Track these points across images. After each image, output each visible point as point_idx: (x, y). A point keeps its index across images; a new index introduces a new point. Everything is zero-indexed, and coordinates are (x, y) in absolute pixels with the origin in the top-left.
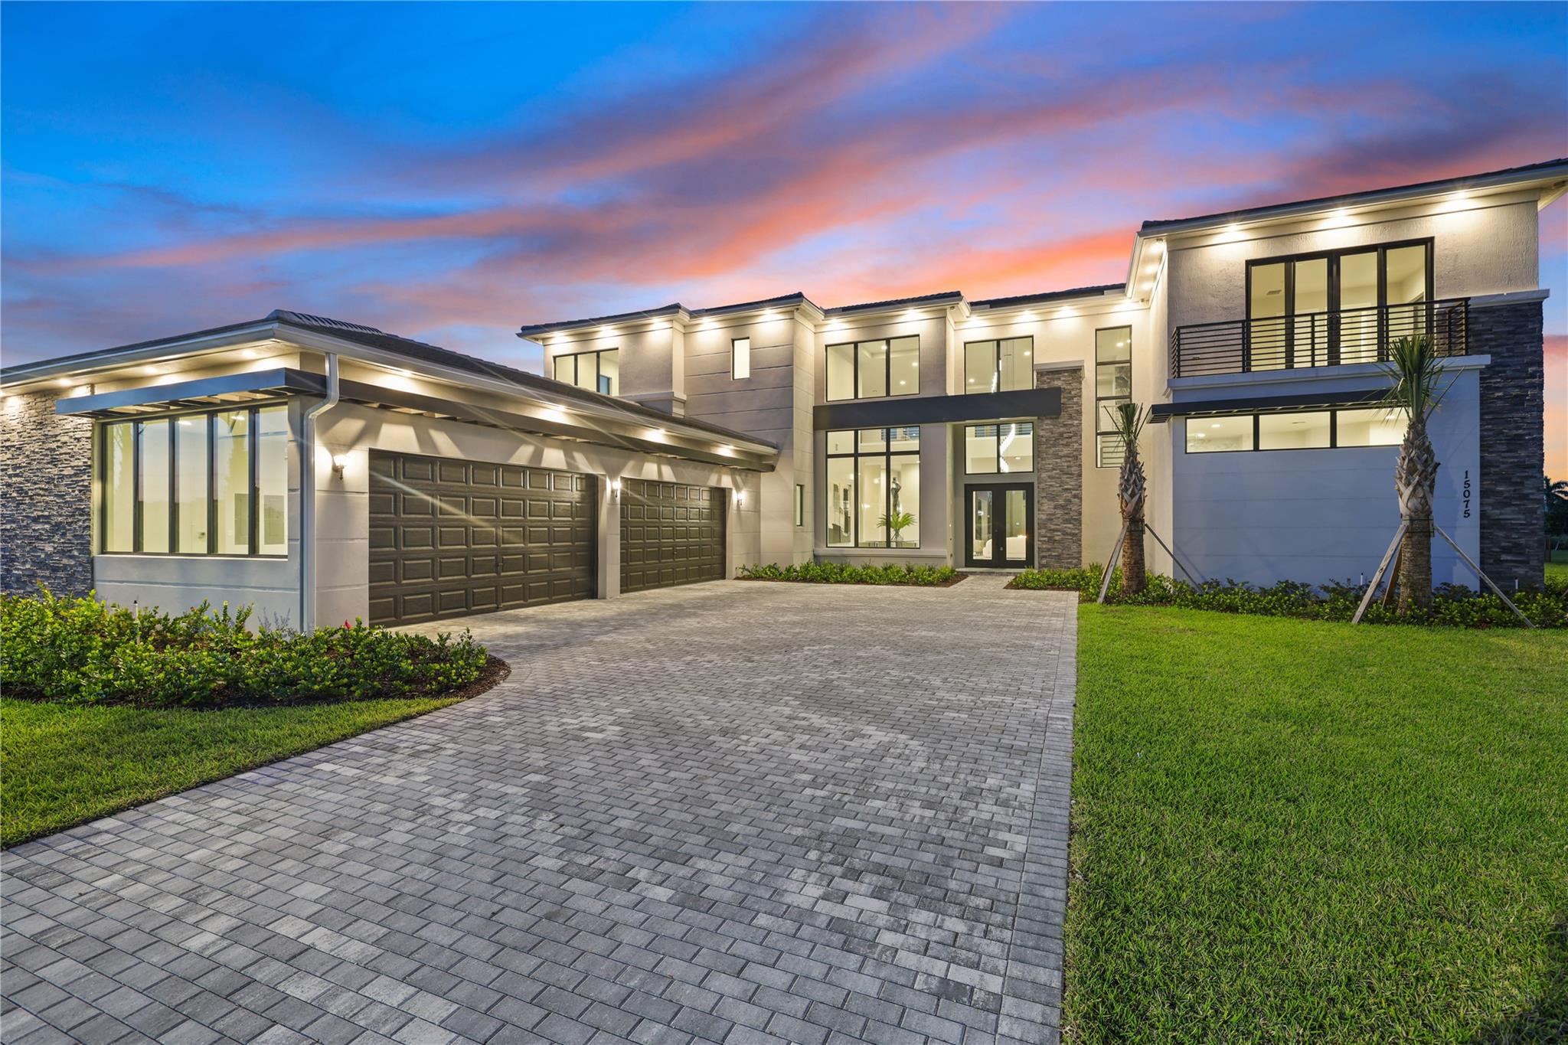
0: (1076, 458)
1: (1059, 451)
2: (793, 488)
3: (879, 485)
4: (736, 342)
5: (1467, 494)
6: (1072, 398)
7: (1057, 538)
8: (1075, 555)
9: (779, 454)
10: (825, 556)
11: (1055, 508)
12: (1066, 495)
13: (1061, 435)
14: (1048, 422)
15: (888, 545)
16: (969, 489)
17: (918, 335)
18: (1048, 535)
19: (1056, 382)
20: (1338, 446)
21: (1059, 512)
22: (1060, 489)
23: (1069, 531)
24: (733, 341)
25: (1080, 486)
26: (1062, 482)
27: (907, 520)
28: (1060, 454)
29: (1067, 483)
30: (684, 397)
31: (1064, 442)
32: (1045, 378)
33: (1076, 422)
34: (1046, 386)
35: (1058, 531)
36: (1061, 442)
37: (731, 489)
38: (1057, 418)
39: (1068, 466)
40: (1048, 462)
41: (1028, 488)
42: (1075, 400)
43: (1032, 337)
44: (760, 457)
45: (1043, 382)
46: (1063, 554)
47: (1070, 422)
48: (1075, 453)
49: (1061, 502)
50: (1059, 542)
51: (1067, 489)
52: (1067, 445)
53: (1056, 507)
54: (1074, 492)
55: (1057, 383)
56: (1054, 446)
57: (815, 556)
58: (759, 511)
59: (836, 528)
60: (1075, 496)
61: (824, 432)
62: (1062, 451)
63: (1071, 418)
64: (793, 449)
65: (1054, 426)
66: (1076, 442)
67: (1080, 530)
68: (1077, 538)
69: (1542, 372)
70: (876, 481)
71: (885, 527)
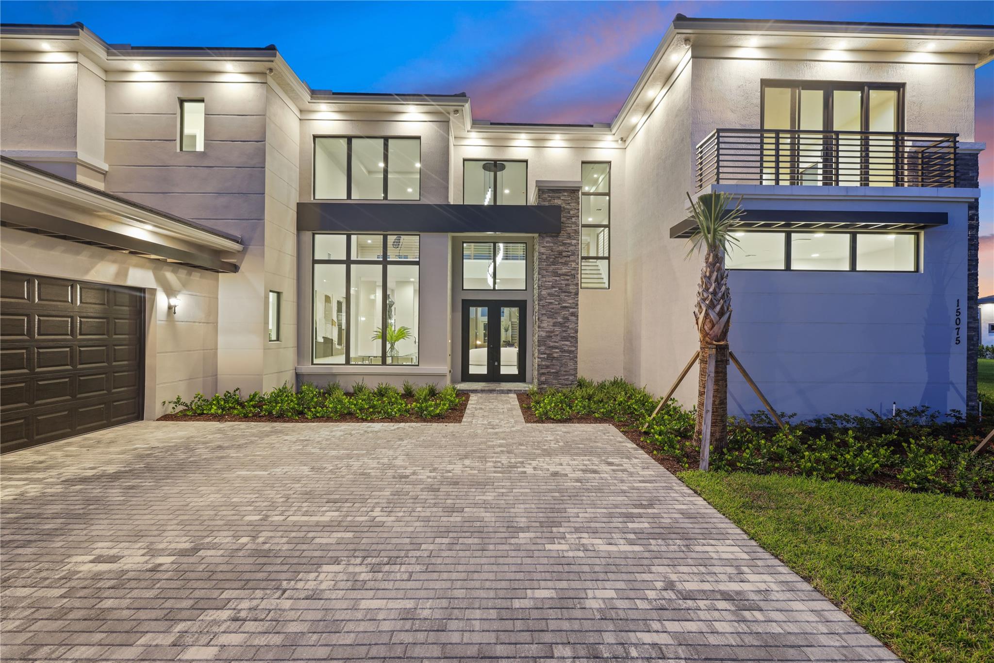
0: (574, 276)
1: (558, 269)
2: (263, 294)
3: (374, 301)
4: (187, 105)
5: (958, 322)
6: (571, 217)
7: (555, 355)
8: (572, 372)
9: (244, 252)
10: (310, 375)
11: (553, 326)
12: (565, 313)
13: (560, 253)
14: (548, 239)
15: (384, 363)
16: (467, 305)
17: (419, 138)
18: (548, 352)
19: (556, 201)
20: (857, 269)
21: (557, 329)
22: (559, 306)
23: (567, 348)
24: (182, 102)
25: (577, 305)
26: (561, 300)
27: (403, 333)
28: (560, 272)
29: (565, 301)
30: (105, 167)
31: (563, 260)
32: (546, 196)
33: (574, 242)
34: (546, 204)
35: (556, 348)
36: (560, 261)
37: (155, 290)
38: (557, 236)
39: (566, 285)
40: (548, 279)
41: (522, 306)
42: (574, 220)
43: (526, 161)
44: (218, 253)
45: (544, 200)
46: (561, 371)
47: (568, 241)
48: (573, 272)
49: (560, 320)
50: (557, 359)
51: (565, 307)
52: (566, 264)
53: (555, 325)
54: (571, 310)
55: (558, 202)
56: (554, 263)
57: (298, 376)
58: (216, 323)
59: (328, 341)
60: (573, 314)
61: (309, 234)
62: (561, 269)
63: (569, 237)
64: (263, 245)
65: (555, 243)
66: (574, 261)
67: (576, 347)
68: (573, 355)
69: (977, 215)
70: (372, 297)
71: (380, 341)
